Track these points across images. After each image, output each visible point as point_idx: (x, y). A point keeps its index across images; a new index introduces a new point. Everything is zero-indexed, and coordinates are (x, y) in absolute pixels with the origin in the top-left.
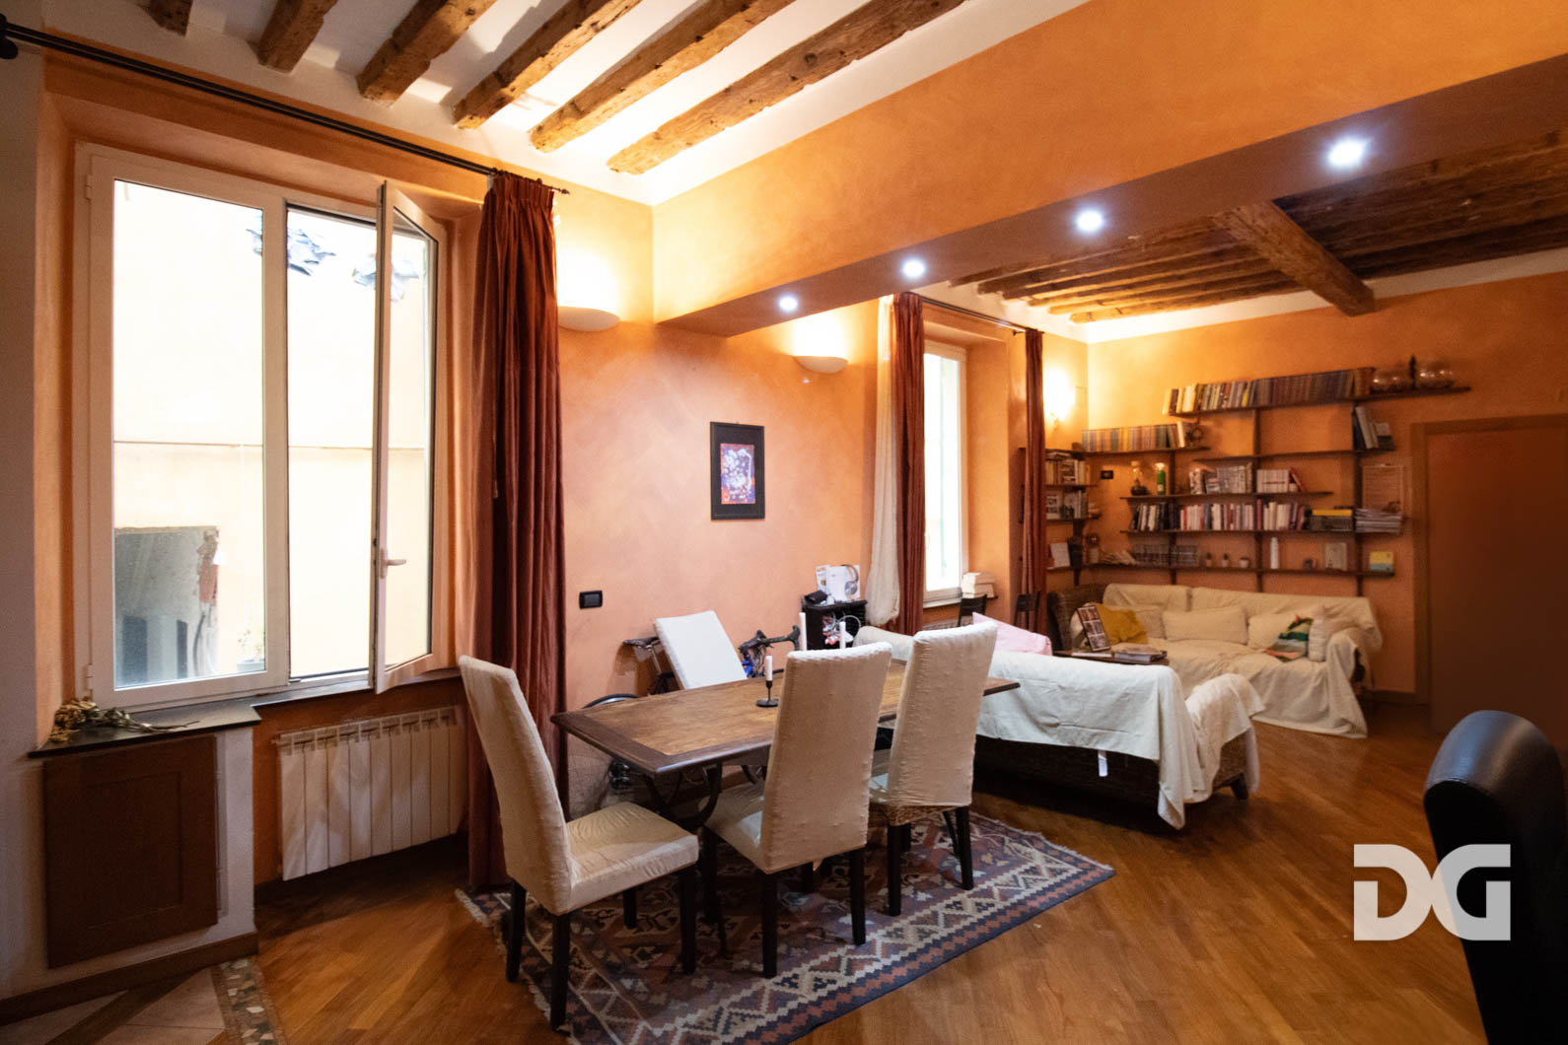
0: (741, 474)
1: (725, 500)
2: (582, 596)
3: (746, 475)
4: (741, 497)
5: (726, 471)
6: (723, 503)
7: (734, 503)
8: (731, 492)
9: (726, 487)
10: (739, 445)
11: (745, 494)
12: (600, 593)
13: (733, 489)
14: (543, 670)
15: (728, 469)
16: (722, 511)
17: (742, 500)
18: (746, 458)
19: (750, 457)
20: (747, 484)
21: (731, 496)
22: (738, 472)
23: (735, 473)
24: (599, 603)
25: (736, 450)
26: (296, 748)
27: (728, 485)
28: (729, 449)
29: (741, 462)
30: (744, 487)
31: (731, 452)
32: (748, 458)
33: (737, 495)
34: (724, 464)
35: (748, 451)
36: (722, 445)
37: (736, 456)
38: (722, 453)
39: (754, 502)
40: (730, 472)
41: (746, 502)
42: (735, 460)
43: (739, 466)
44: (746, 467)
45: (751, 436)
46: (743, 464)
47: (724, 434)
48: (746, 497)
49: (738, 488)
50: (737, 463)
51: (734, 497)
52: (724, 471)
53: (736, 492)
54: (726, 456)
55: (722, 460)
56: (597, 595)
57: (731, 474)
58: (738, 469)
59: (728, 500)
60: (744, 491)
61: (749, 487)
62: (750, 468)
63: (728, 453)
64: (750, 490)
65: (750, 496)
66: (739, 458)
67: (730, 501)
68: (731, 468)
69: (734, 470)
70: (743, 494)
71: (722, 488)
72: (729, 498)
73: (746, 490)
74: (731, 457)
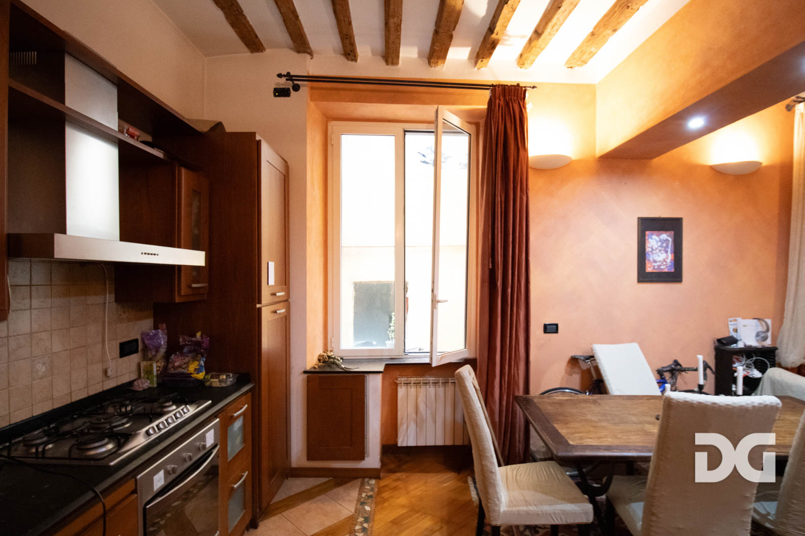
0: (662, 252)
1: (649, 269)
2: (545, 326)
3: (666, 252)
4: (662, 267)
5: (650, 250)
6: (647, 271)
7: (657, 271)
8: (654, 264)
9: (649, 260)
10: (661, 232)
11: (666, 265)
12: (557, 325)
13: (655, 262)
14: (516, 368)
15: (652, 248)
16: (644, 277)
17: (663, 269)
18: (667, 240)
19: (670, 239)
20: (667, 258)
21: (654, 267)
22: (660, 251)
23: (658, 251)
24: (556, 331)
25: (658, 236)
26: (404, 386)
27: (651, 259)
28: (652, 235)
29: (662, 243)
30: (664, 260)
31: (654, 237)
32: (669, 241)
33: (659, 266)
34: (648, 245)
35: (668, 236)
36: (647, 233)
37: (658, 239)
38: (647, 238)
39: (673, 271)
40: (653, 250)
41: (666, 270)
42: (657, 242)
43: (661, 246)
44: (667, 246)
45: (673, 225)
46: (664, 245)
47: (648, 225)
49: (660, 261)
50: (659, 244)
51: (656, 267)
52: (648, 250)
53: (658, 264)
54: (650, 240)
55: (647, 242)
56: (555, 326)
57: (654, 252)
58: (660, 248)
59: (651, 269)
60: (665, 263)
61: (669, 260)
62: (670, 247)
63: (651, 238)
64: (670, 262)
65: (670, 266)
66: (660, 241)
67: (653, 270)
68: (654, 248)
69: (657, 249)
70: (664, 265)
71: (646, 261)
72: (652, 268)
73: (666, 262)
74: (654, 241)
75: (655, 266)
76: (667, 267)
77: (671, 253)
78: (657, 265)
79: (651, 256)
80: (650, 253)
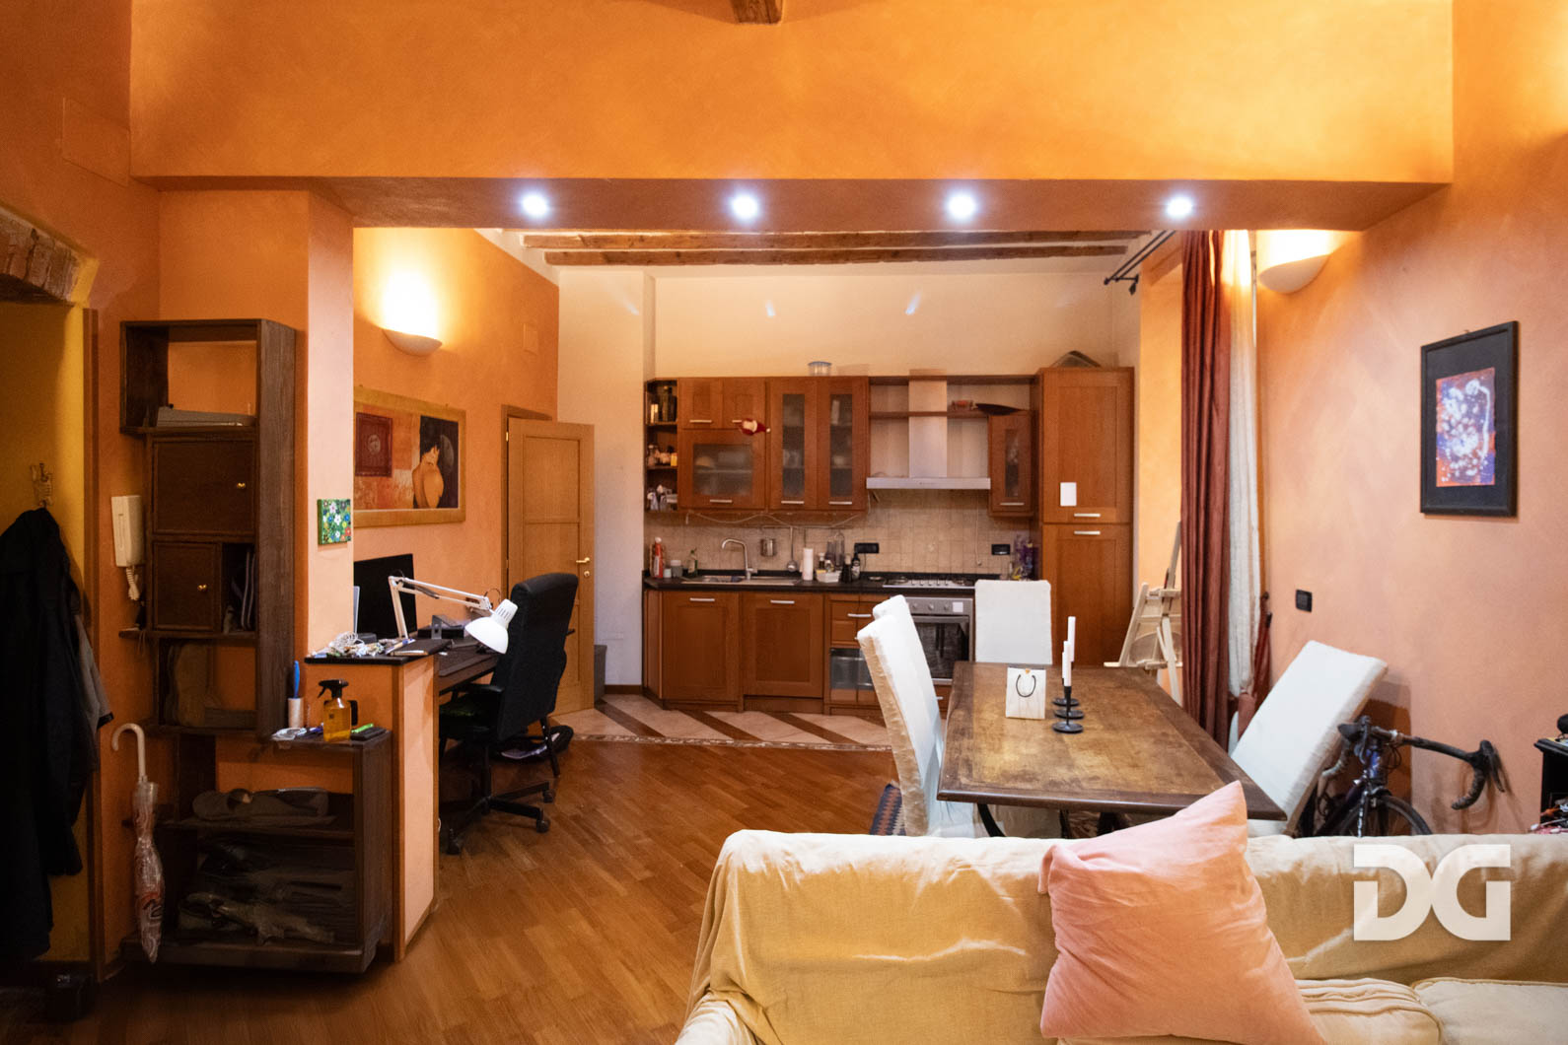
0: (1471, 429)
1: (1443, 481)
3: (1479, 429)
4: (1470, 473)
5: (1446, 427)
6: (1438, 485)
7: (1457, 484)
8: (1452, 466)
9: (1444, 456)
10: (1468, 375)
11: (1477, 466)
12: (1309, 594)
13: (1456, 459)
15: (1449, 422)
16: (1438, 500)
17: (1473, 477)
18: (1481, 395)
19: (1485, 390)
20: (1481, 448)
21: (1453, 474)
22: (1466, 427)
23: (1460, 427)
24: (1309, 605)
25: (1461, 387)
27: (1449, 453)
28: (1450, 386)
29: (1471, 406)
30: (1475, 454)
31: (1454, 391)
32: (1485, 395)
33: (1463, 470)
34: (1442, 416)
35: (1482, 384)
36: (1440, 382)
37: (1461, 397)
38: (1439, 396)
39: (1492, 482)
40: (1451, 427)
41: (1478, 482)
42: (1459, 402)
43: (1469, 414)
44: (1481, 412)
46: (1476, 410)
48: (1479, 474)
49: (1465, 456)
50: (1464, 407)
51: (1457, 474)
52: (1441, 427)
53: (1461, 463)
54: (1446, 401)
55: (1440, 409)
56: (1306, 596)
57: (1453, 432)
58: (1466, 420)
59: (1447, 480)
60: (1475, 461)
61: (1484, 453)
62: (1487, 415)
63: (1448, 396)
64: (1486, 459)
65: (1486, 469)
66: (1467, 400)
67: (1449, 482)
68: (1453, 421)
69: (1459, 423)
70: (1473, 467)
71: (1438, 459)
72: (1449, 475)
73: (1479, 458)
74: (1453, 401)
75: (1454, 470)
76: (1480, 471)
77: (1489, 430)
78: (1459, 469)
79: (1448, 444)
80: (1446, 437)
